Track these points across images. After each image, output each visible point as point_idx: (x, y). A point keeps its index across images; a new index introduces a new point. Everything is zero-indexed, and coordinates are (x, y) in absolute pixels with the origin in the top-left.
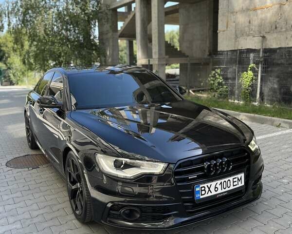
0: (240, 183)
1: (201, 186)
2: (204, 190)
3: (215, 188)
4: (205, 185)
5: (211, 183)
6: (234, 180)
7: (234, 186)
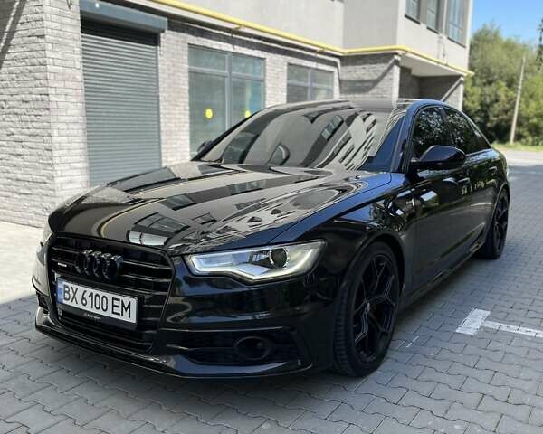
0: (126, 314)
1: (64, 283)
2: (68, 292)
3: (83, 299)
4: (70, 285)
5: (78, 287)
6: (116, 303)
7: (113, 313)
